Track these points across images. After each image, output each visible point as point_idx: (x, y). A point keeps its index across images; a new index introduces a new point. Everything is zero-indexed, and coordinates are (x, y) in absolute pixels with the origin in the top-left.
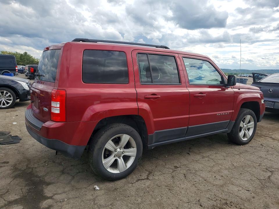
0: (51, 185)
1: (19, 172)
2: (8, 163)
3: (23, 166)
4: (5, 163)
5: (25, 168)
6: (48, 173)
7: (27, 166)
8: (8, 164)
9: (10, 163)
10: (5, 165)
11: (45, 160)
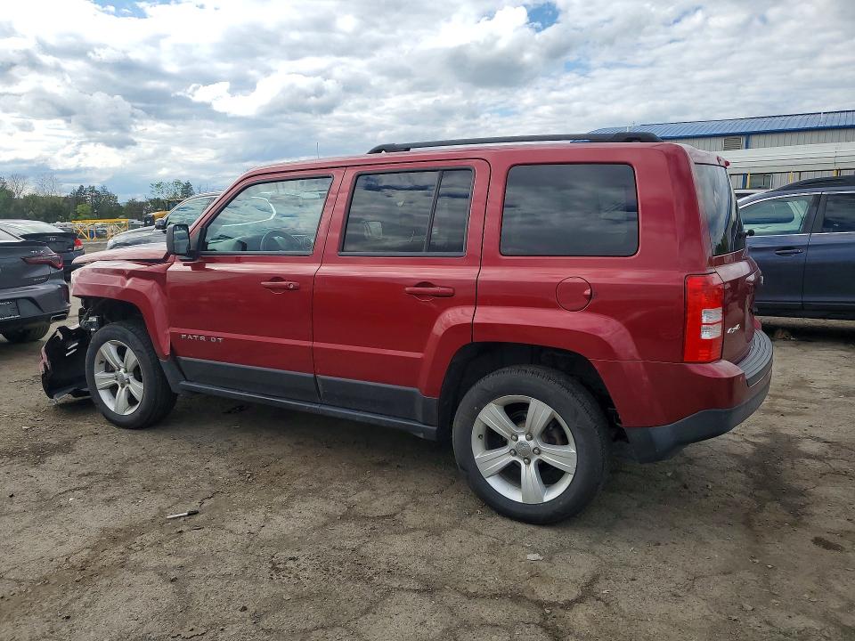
0: (734, 452)
1: (789, 500)
2: (817, 541)
3: (773, 512)
4: (828, 546)
5: (769, 504)
6: (723, 472)
7: (762, 508)
8: (818, 535)
9: (810, 536)
10: (826, 536)
11: (704, 502)
